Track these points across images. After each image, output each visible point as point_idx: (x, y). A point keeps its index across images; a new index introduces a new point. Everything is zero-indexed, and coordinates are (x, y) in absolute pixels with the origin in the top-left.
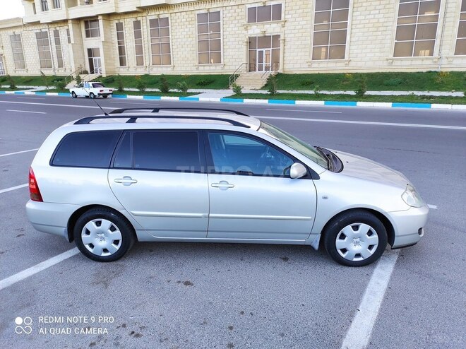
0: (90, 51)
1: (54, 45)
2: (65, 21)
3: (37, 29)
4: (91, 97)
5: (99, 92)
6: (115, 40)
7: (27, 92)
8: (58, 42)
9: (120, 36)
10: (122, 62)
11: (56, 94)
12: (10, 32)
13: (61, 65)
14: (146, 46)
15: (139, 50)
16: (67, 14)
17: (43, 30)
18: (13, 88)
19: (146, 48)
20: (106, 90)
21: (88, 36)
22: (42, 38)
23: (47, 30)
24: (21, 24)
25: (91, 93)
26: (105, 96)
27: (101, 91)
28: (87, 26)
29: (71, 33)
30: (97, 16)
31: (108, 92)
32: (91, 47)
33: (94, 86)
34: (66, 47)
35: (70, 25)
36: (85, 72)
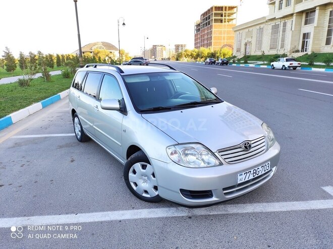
0: (304, 35)
1: (281, 33)
2: (292, 15)
3: (273, 23)
4: (284, 68)
6: (327, 24)
7: (251, 65)
8: (284, 31)
9: (331, 21)
10: (328, 42)
11: (266, 66)
12: (258, 27)
16: (294, 9)
17: (277, 23)
18: (246, 63)
20: (295, 64)
21: (306, 23)
22: (276, 28)
23: (279, 23)
24: (265, 21)
25: (284, 66)
26: (295, 68)
27: (290, 64)
28: (307, 17)
29: (294, 23)
30: (315, 8)
31: (297, 65)
32: (306, 32)
33: (287, 60)
34: (289, 35)
35: (294, 17)
36: (297, 51)
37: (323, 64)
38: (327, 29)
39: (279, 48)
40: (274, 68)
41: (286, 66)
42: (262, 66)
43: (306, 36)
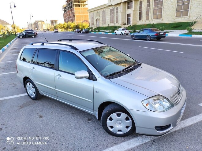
1: (116, 14)
2: (120, 3)
3: (111, 8)
5: (124, 32)
6: (138, 9)
7: (102, 33)
8: (117, 12)
9: (141, 7)
10: (140, 19)
11: (111, 33)
12: (102, 10)
13: (117, 22)
14: (151, 10)
15: (148, 13)
17: (113, 8)
18: (99, 31)
19: (151, 12)
20: (127, 31)
21: (128, 8)
22: (112, 11)
23: (114, 8)
24: (106, 6)
25: (121, 33)
26: (127, 34)
28: (128, 5)
29: (122, 8)
32: (129, 13)
33: (123, 30)
34: (120, 14)
35: (122, 5)
36: (125, 24)
38: (139, 11)
40: (116, 34)
42: (109, 33)
43: (129, 15)
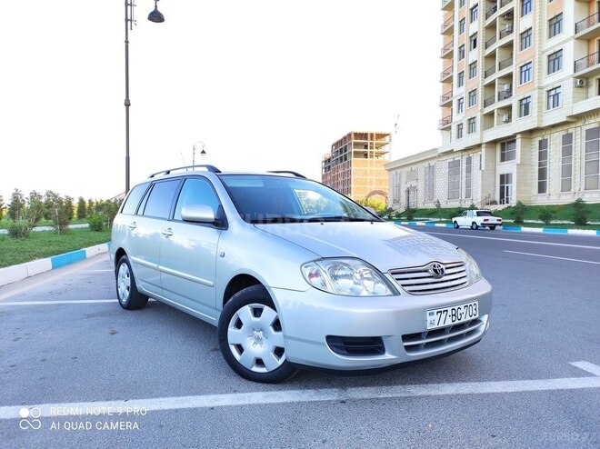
0: (502, 177)
1: (464, 173)
2: (479, 146)
3: (450, 159)
4: (474, 227)
6: (536, 160)
7: (419, 223)
8: (469, 170)
9: (542, 156)
10: (542, 188)
11: (444, 225)
12: (426, 164)
13: (468, 195)
14: (578, 165)
15: (567, 171)
16: (482, 137)
17: (456, 159)
18: (410, 219)
19: (578, 168)
20: (493, 220)
21: (503, 159)
22: (454, 166)
23: (460, 158)
24: (436, 155)
25: (474, 223)
26: (493, 227)
27: (485, 220)
28: (503, 149)
29: (483, 159)
30: (515, 136)
31: (496, 222)
32: (505, 172)
33: (479, 214)
34: (477, 176)
35: (483, 149)
36: (494, 203)
37: (540, 222)
38: (537, 168)
39: (464, 198)
40: (458, 226)
41: (479, 224)
42: (437, 225)
43: (504, 179)
